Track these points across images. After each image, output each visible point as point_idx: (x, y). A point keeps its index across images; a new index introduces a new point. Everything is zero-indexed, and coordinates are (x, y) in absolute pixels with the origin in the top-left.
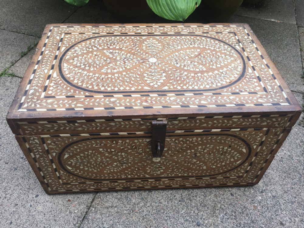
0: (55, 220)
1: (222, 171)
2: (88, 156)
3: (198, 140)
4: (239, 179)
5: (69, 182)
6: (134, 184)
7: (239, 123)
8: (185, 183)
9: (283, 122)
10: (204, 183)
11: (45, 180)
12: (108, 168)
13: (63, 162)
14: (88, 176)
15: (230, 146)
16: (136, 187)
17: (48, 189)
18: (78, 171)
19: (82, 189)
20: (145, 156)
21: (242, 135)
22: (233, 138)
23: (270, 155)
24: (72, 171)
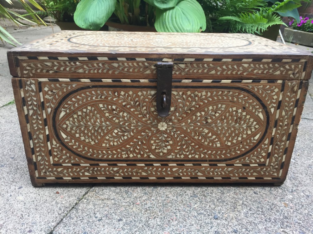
0: (36, 209)
1: (239, 152)
2: (86, 117)
3: (208, 96)
4: (262, 169)
5: (61, 161)
6: (136, 171)
7: (250, 70)
8: (197, 173)
9: (297, 70)
10: (219, 174)
11: (34, 156)
12: (106, 139)
13: (57, 124)
14: (84, 152)
15: (244, 108)
16: (138, 176)
17: (35, 174)
18: (73, 141)
19: (74, 176)
20: (149, 119)
21: (256, 90)
22: (246, 94)
23: (292, 126)
24: (66, 140)
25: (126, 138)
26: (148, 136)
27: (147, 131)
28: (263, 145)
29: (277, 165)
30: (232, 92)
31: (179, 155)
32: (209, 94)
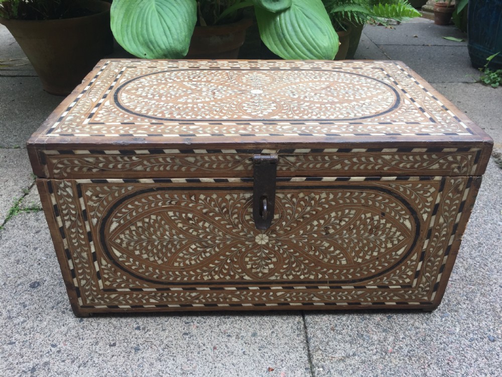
1: (373, 271)
2: (149, 228)
3: (330, 199)
4: (406, 292)
5: (115, 285)
6: (224, 296)
7: (393, 163)
8: (313, 297)
9: (465, 163)
10: (344, 298)
11: (75, 280)
12: (180, 257)
13: (107, 238)
14: (147, 274)
15: (383, 214)
16: (227, 303)
17: (78, 301)
18: (131, 260)
19: (135, 304)
20: (242, 230)
21: (402, 190)
22: (386, 195)
23: (453, 236)
24: (121, 259)
25: (208, 255)
26: (240, 252)
27: (239, 245)
28: (409, 262)
29: (429, 286)
30: (366, 193)
31: (286, 275)
32: (331, 196)
